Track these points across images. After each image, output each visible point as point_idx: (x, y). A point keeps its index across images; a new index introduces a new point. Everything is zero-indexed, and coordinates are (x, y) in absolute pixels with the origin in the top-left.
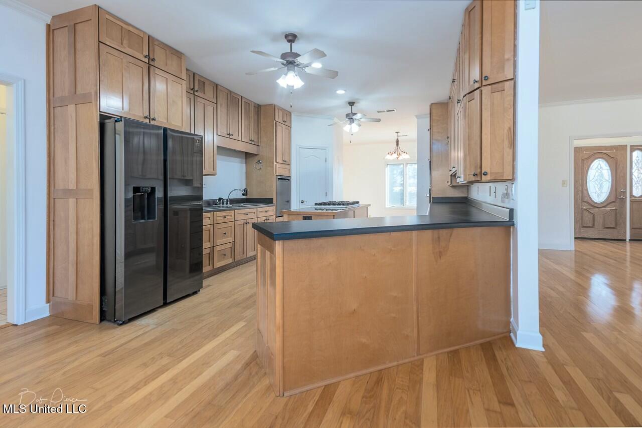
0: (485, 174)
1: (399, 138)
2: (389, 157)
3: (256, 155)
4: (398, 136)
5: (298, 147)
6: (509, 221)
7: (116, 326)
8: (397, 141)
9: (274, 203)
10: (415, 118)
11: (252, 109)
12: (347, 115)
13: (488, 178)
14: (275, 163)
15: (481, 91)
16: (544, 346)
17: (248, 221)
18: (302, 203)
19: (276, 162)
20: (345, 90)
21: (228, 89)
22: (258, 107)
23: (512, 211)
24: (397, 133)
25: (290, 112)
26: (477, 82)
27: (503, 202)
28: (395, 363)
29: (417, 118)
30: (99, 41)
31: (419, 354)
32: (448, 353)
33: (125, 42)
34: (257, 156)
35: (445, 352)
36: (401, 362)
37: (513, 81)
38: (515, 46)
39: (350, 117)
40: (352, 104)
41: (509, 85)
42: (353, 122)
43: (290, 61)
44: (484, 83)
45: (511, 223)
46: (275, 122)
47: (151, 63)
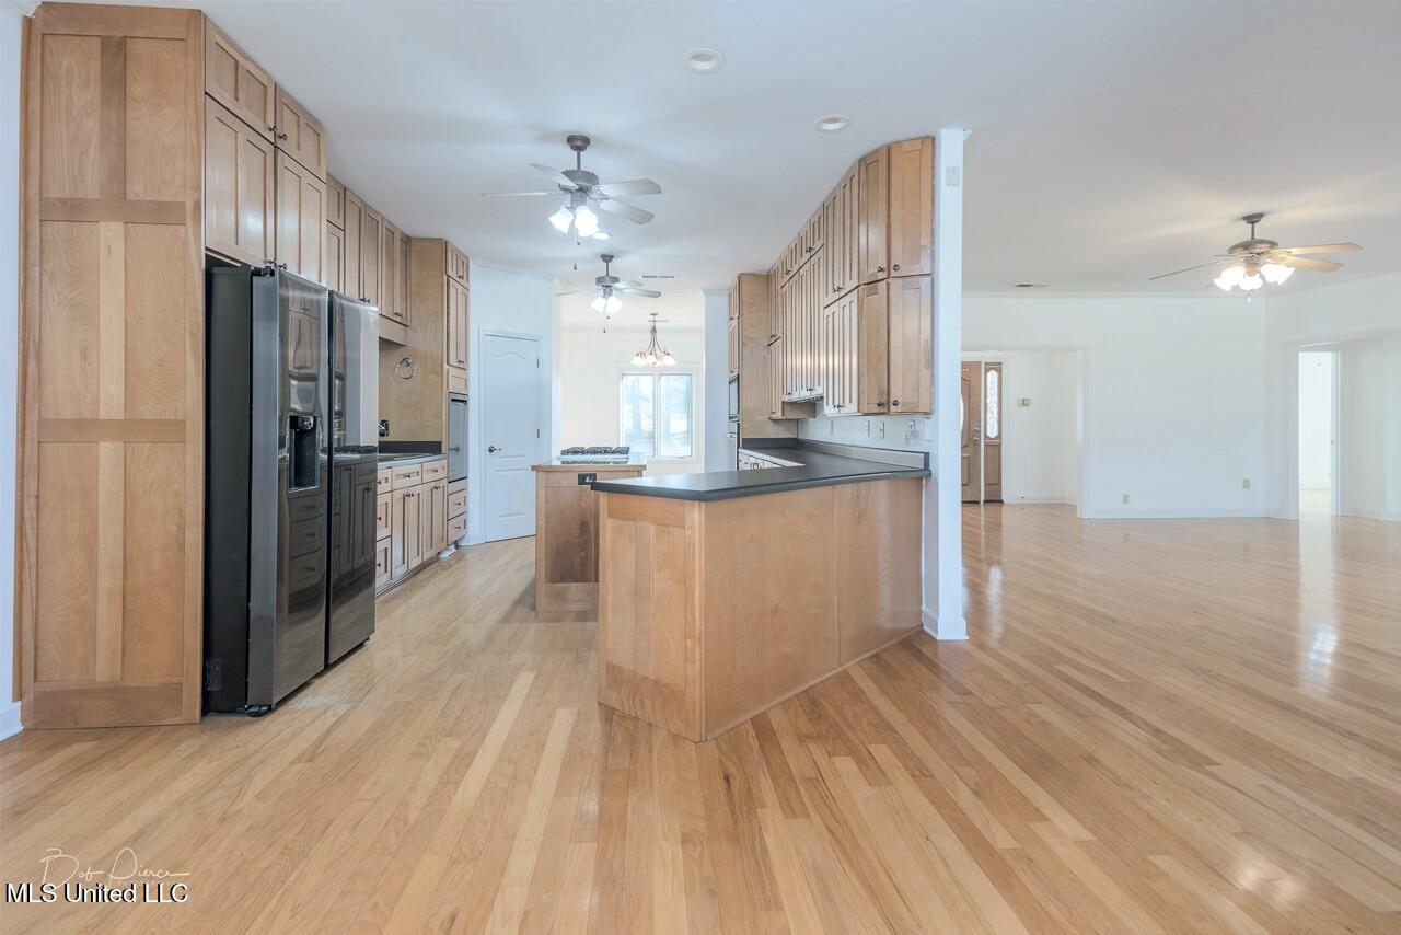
0: (895, 404)
1: (658, 325)
2: (637, 361)
3: (398, 345)
4: (655, 321)
5: (482, 334)
6: (925, 469)
7: (248, 718)
8: (654, 330)
9: (443, 451)
10: (702, 293)
11: (398, 244)
12: (599, 280)
13: (899, 408)
14: (446, 366)
15: (888, 284)
16: (967, 634)
17: (411, 491)
18: (491, 451)
19: (448, 364)
20: (609, 234)
21: (362, 201)
22: (407, 241)
23: (927, 455)
24: (654, 315)
25: (466, 257)
26: (882, 270)
27: (907, 444)
28: (818, 680)
29: (705, 294)
30: (206, 93)
31: (840, 665)
32: (870, 658)
33: (241, 96)
34: (402, 349)
35: (866, 659)
36: (824, 678)
37: (929, 279)
38: (933, 230)
39: (607, 284)
40: (607, 258)
41: (925, 281)
42: (610, 294)
43: (582, 186)
44: (893, 273)
45: (927, 472)
46: (445, 277)
47: (280, 143)
